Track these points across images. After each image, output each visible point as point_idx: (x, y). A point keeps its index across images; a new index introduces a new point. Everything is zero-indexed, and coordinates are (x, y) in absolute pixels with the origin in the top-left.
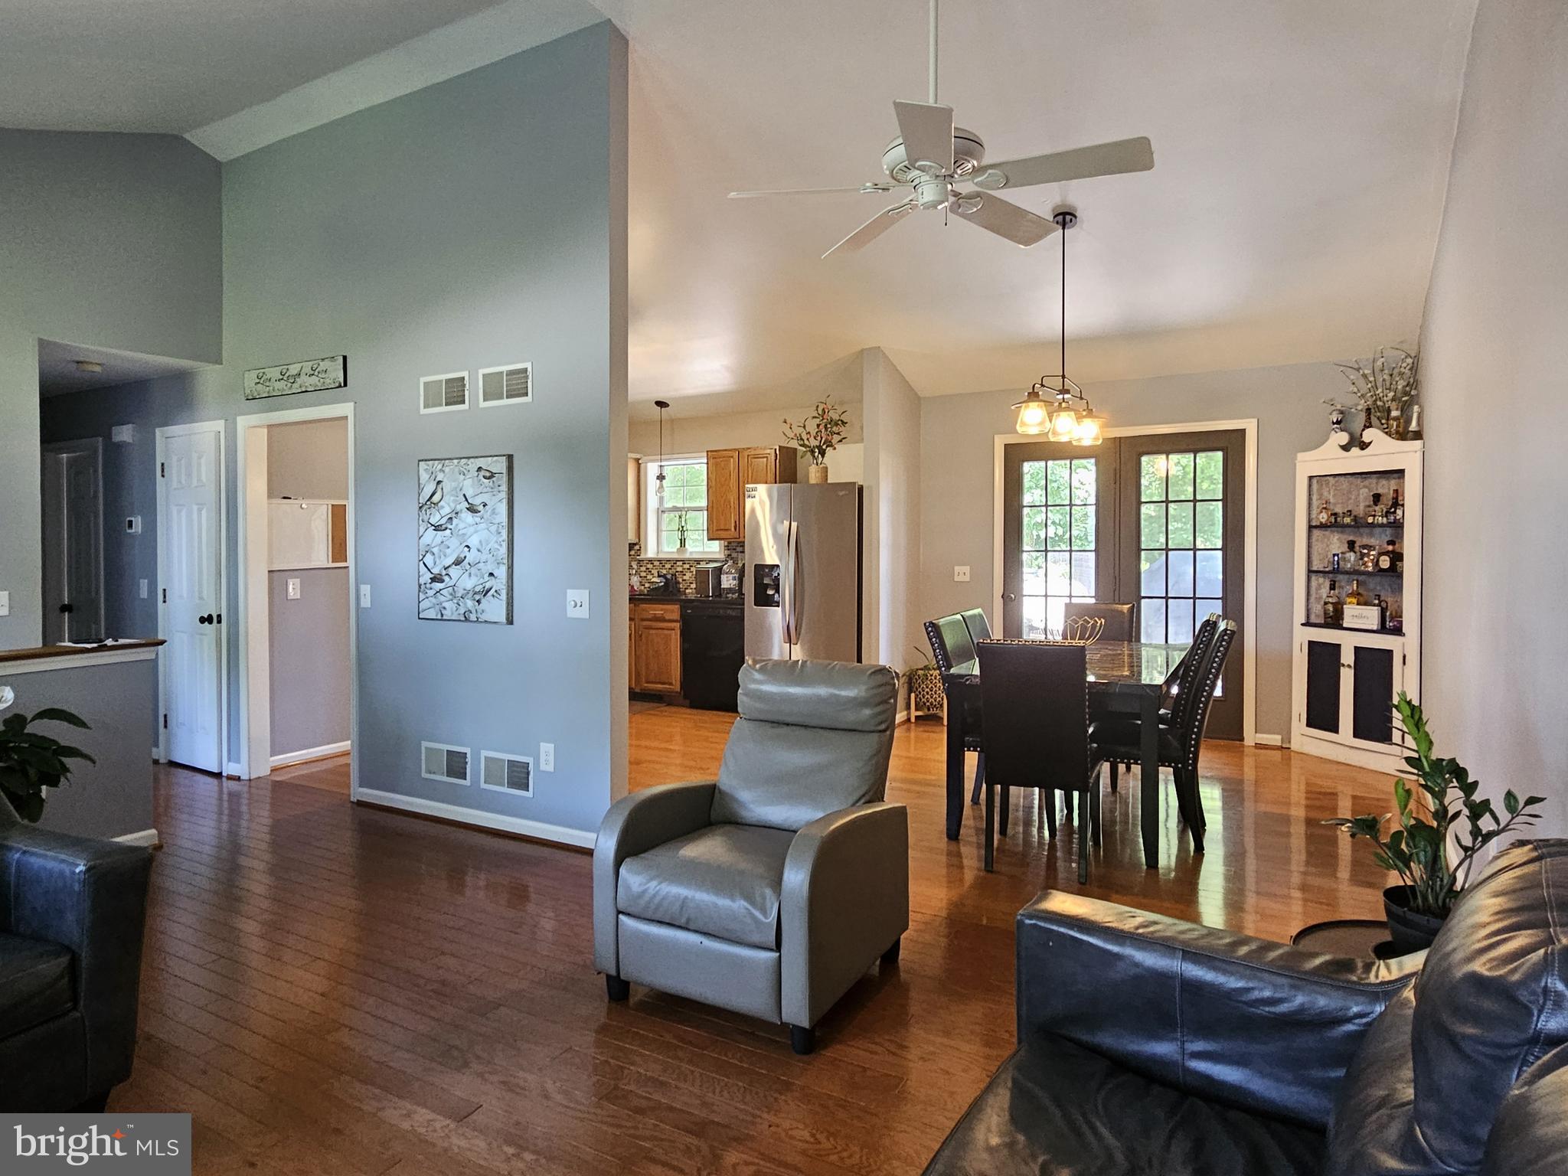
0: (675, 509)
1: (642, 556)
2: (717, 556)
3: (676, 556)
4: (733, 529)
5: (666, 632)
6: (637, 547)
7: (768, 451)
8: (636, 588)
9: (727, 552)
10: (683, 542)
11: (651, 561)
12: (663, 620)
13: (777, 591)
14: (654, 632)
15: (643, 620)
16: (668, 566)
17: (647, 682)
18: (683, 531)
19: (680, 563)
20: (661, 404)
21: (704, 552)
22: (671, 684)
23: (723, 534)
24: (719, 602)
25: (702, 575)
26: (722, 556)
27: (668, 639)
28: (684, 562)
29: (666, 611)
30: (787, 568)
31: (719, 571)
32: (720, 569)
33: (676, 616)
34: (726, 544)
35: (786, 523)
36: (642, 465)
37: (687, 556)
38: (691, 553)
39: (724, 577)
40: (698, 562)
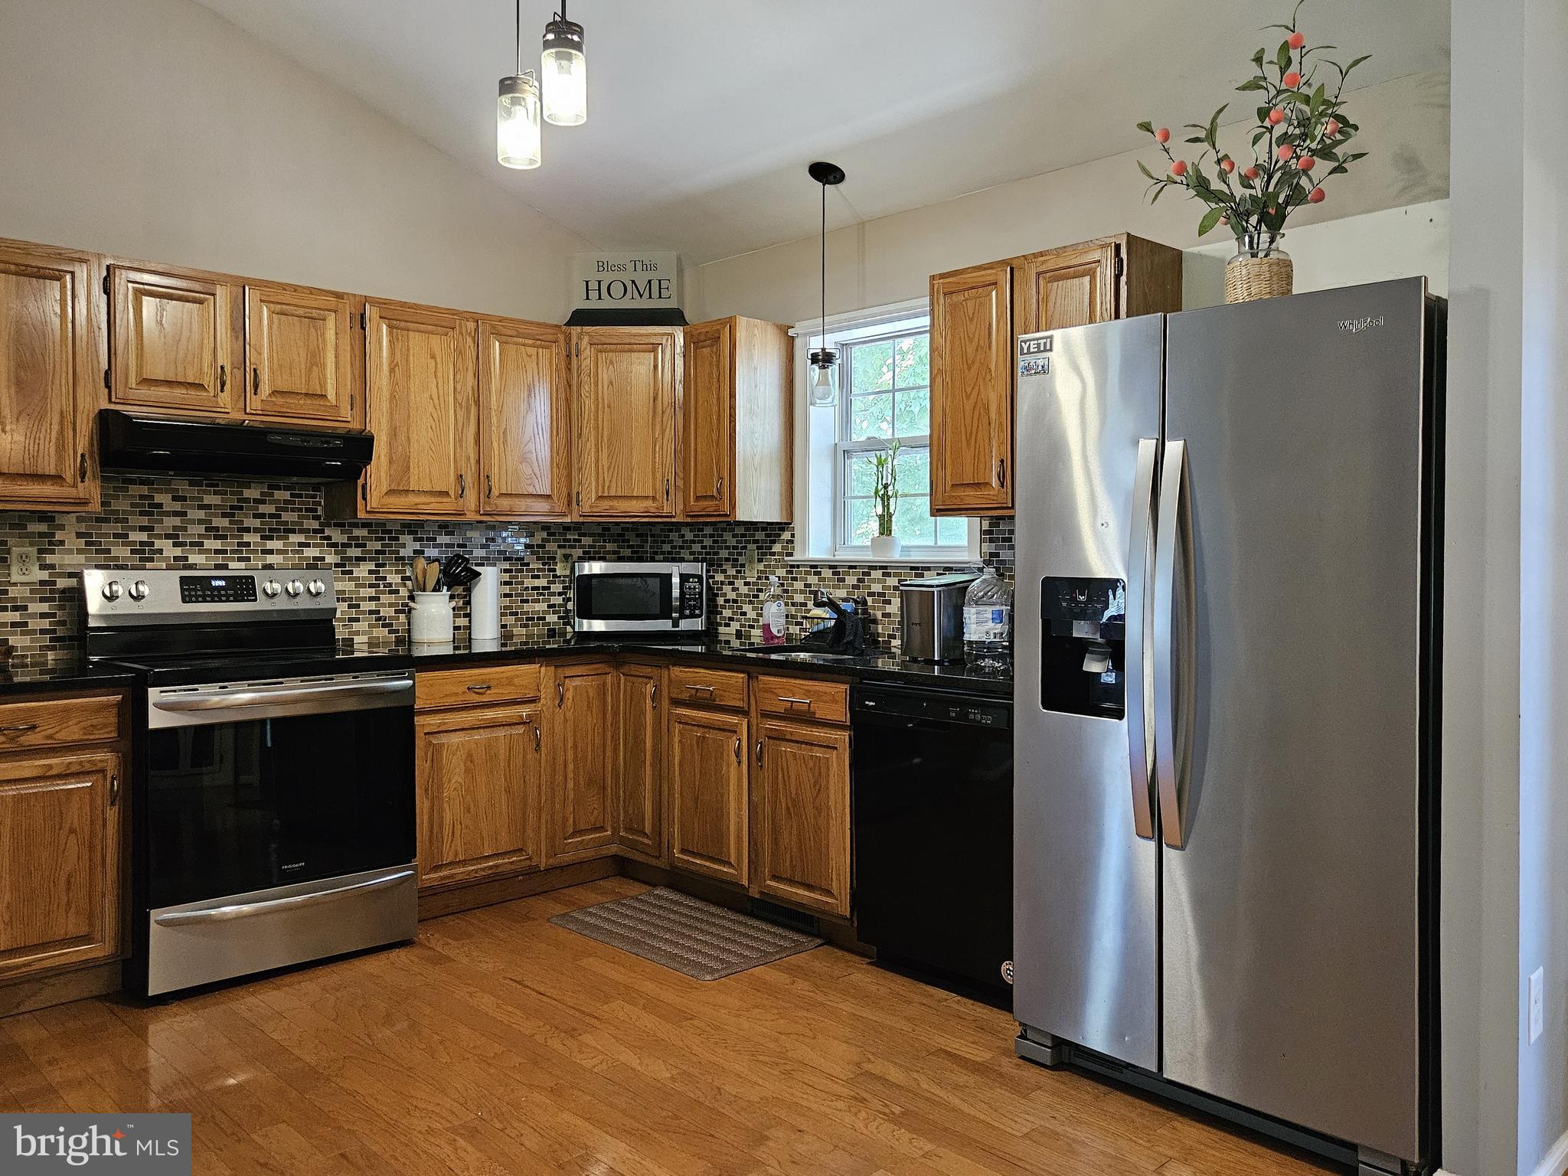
0: (873, 445)
1: (798, 556)
2: (963, 557)
3: (869, 557)
4: (995, 482)
5: (819, 753)
6: (786, 535)
7: (1096, 256)
8: (774, 631)
9: (987, 548)
10: (885, 524)
11: (815, 567)
12: (808, 719)
13: (1119, 665)
14: (788, 748)
15: (766, 715)
16: (851, 580)
17: (775, 877)
18: (885, 499)
19: (877, 574)
20: (825, 173)
21: (936, 548)
22: (828, 892)
23: (971, 497)
24: (955, 684)
25: (916, 603)
26: (974, 558)
27: (820, 771)
28: (885, 569)
29: (818, 694)
30: (1148, 592)
31: (958, 595)
32: (961, 589)
33: (839, 712)
34: (986, 525)
35: (1148, 446)
36: (798, 342)
37: (896, 556)
38: (906, 549)
39: (970, 613)
40: (919, 570)
